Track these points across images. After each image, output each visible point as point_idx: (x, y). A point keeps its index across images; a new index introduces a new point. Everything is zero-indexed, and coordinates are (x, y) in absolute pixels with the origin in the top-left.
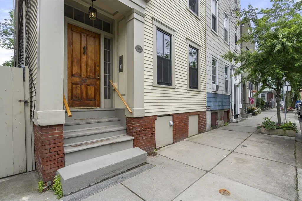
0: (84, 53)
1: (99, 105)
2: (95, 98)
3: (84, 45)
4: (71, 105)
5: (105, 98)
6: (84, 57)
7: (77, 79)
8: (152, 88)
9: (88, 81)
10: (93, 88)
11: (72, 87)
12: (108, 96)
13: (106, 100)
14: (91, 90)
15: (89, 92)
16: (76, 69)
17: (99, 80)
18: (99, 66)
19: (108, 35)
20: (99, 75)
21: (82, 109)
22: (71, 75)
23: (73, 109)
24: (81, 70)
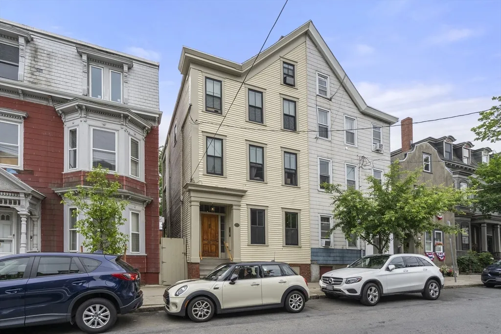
0: (209, 227)
1: (218, 256)
2: (216, 252)
3: (209, 223)
4: (203, 256)
5: (222, 252)
6: (210, 230)
7: (206, 242)
8: (247, 246)
9: (212, 243)
10: (214, 246)
11: (204, 247)
12: (223, 250)
13: (223, 253)
14: (214, 247)
15: (212, 249)
16: (205, 237)
17: (218, 241)
18: (218, 233)
19: (223, 215)
20: (218, 239)
21: (209, 258)
22: (203, 239)
23: (204, 258)
24: (208, 237)
